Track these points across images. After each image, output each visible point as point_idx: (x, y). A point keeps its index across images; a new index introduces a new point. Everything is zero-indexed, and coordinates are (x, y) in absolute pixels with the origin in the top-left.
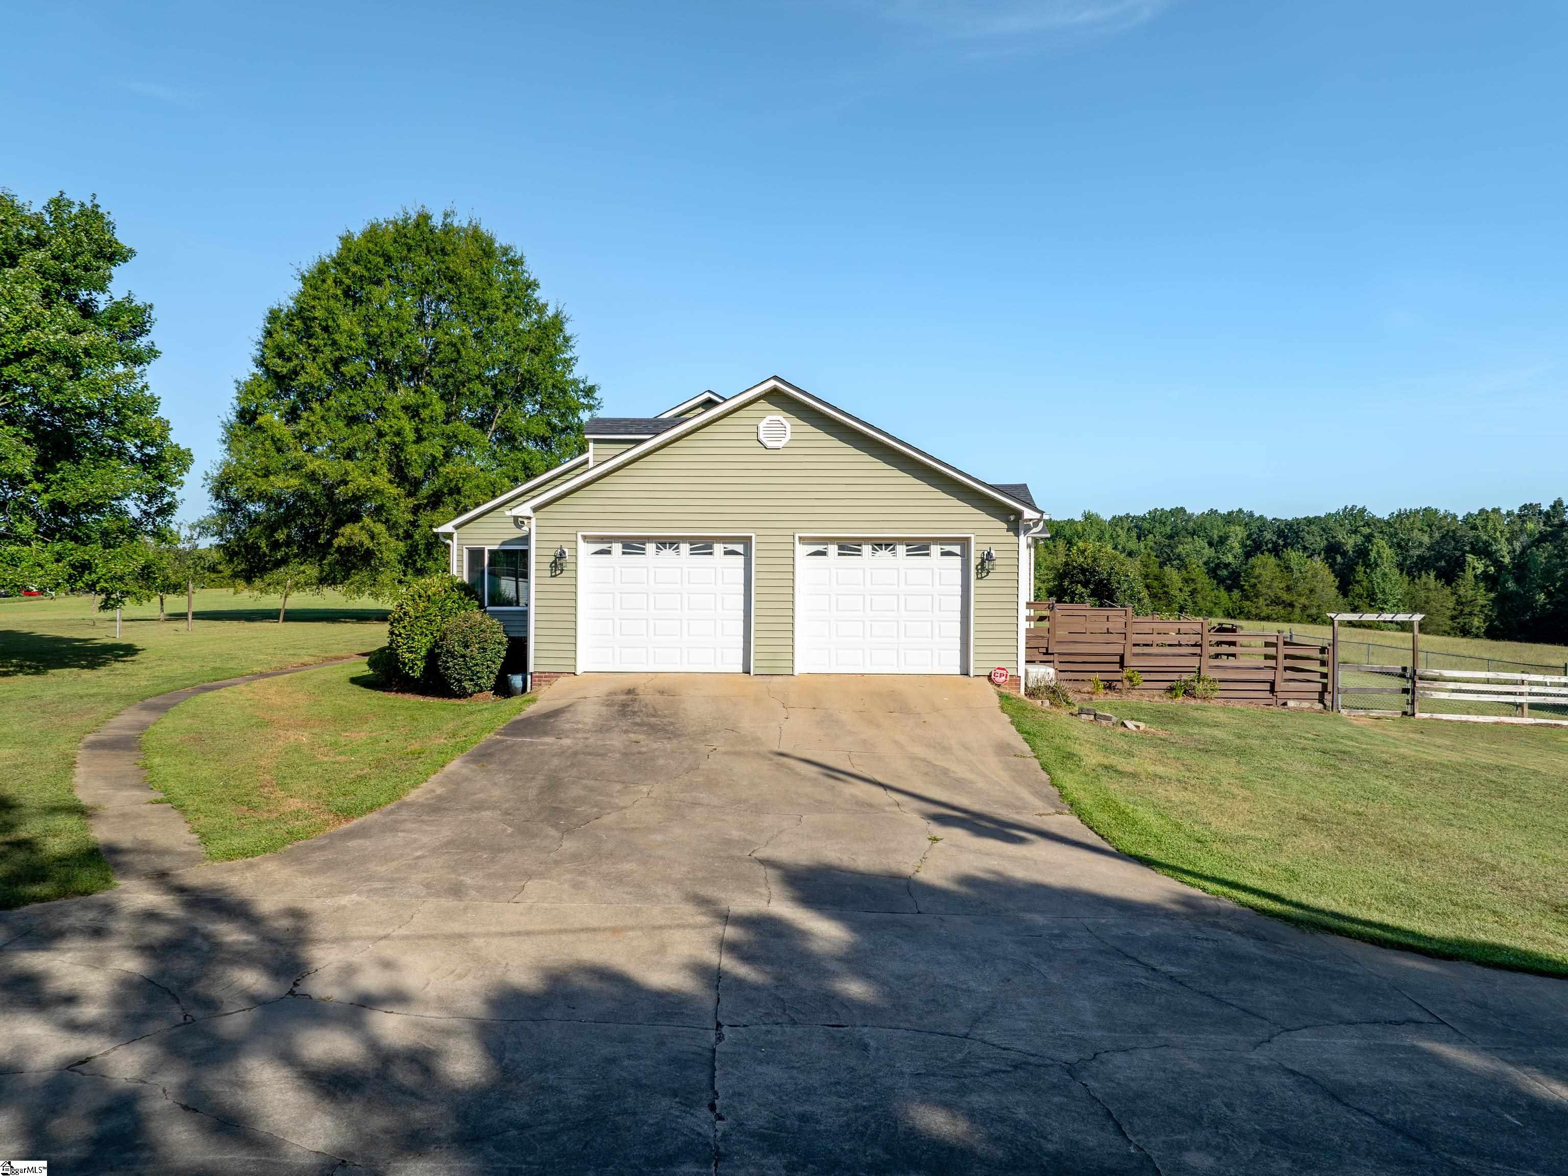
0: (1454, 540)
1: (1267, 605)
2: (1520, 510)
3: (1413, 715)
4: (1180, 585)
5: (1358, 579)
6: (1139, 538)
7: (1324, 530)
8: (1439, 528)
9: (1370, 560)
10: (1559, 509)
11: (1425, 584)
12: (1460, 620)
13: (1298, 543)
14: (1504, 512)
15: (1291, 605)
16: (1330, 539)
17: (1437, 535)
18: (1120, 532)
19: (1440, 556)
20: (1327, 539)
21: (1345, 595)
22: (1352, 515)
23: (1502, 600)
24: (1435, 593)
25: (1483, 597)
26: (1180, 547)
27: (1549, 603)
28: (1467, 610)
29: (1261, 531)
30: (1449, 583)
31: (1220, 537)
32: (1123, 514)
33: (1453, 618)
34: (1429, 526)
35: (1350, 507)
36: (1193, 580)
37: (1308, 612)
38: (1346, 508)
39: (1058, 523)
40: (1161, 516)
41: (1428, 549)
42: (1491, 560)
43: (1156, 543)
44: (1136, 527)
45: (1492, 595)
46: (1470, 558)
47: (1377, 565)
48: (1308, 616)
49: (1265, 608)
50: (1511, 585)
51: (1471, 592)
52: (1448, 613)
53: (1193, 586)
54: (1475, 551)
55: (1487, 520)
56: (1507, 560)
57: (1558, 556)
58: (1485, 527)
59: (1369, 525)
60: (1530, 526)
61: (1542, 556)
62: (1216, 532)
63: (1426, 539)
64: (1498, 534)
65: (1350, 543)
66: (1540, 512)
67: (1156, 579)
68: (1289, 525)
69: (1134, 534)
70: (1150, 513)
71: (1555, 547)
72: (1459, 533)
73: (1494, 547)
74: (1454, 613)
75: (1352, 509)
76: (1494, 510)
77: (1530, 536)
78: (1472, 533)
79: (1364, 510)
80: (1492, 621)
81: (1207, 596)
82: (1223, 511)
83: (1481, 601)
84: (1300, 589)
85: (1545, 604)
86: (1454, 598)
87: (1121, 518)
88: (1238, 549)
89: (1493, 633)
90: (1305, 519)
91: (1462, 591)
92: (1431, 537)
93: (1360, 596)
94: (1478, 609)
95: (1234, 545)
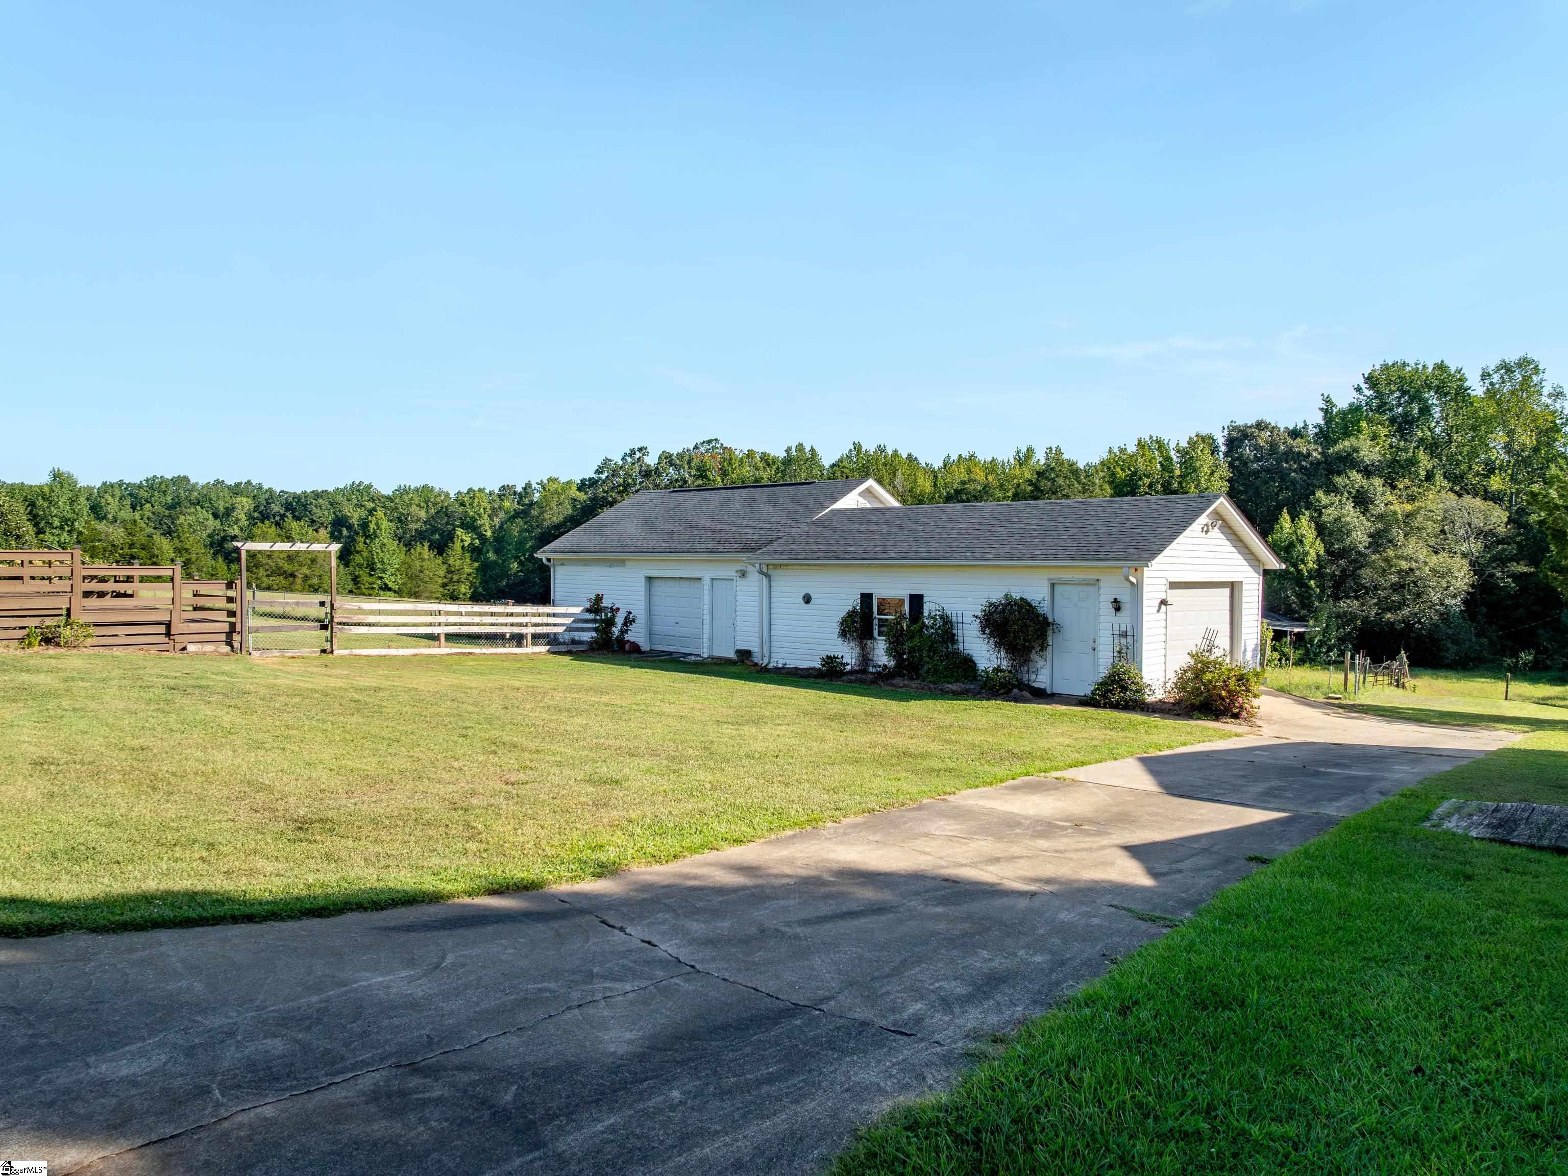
0: (446, 515)
1: (268, 576)
2: (500, 490)
3: (332, 652)
4: (172, 555)
5: (358, 549)
6: (133, 507)
7: (331, 504)
8: (435, 504)
9: (369, 531)
10: (529, 490)
11: (420, 554)
12: (450, 587)
13: (307, 516)
14: (487, 491)
15: (293, 575)
16: (338, 513)
17: (433, 511)
18: (110, 499)
19: (434, 530)
20: (334, 513)
21: (347, 565)
22: (359, 490)
23: (485, 568)
24: (428, 563)
25: (468, 567)
26: (182, 518)
27: (521, 571)
28: (455, 578)
29: (268, 503)
30: (440, 553)
31: (227, 508)
32: (115, 480)
33: (444, 585)
34: (425, 502)
35: (357, 483)
36: (186, 550)
37: (310, 582)
38: (353, 483)
39: (31, 486)
40: (161, 484)
41: (425, 523)
42: (476, 534)
43: (154, 513)
44: (131, 495)
45: (476, 565)
46: (459, 531)
47: (376, 536)
48: (310, 586)
49: (265, 579)
50: (492, 556)
51: (458, 562)
52: (440, 581)
53: (186, 556)
54: (463, 526)
55: (473, 498)
56: (489, 534)
57: (527, 530)
58: (471, 504)
59: (374, 501)
60: (507, 504)
61: (515, 529)
62: (222, 503)
63: (423, 514)
64: (482, 511)
65: (355, 516)
66: (515, 493)
67: (143, 549)
68: (297, 498)
69: (128, 502)
70: (147, 480)
71: (526, 523)
72: (451, 509)
73: (479, 522)
74: (445, 580)
75: (359, 485)
76: (480, 490)
77: (506, 513)
78: (461, 509)
79: (369, 487)
80: (476, 588)
81: (203, 567)
82: (230, 482)
83: (467, 570)
84: (301, 559)
85: (518, 572)
86: (445, 566)
87: (112, 486)
88: (244, 522)
89: (476, 598)
90: (313, 492)
91: (451, 562)
92: (427, 512)
93: (360, 566)
94: (464, 576)
95: (240, 517)
